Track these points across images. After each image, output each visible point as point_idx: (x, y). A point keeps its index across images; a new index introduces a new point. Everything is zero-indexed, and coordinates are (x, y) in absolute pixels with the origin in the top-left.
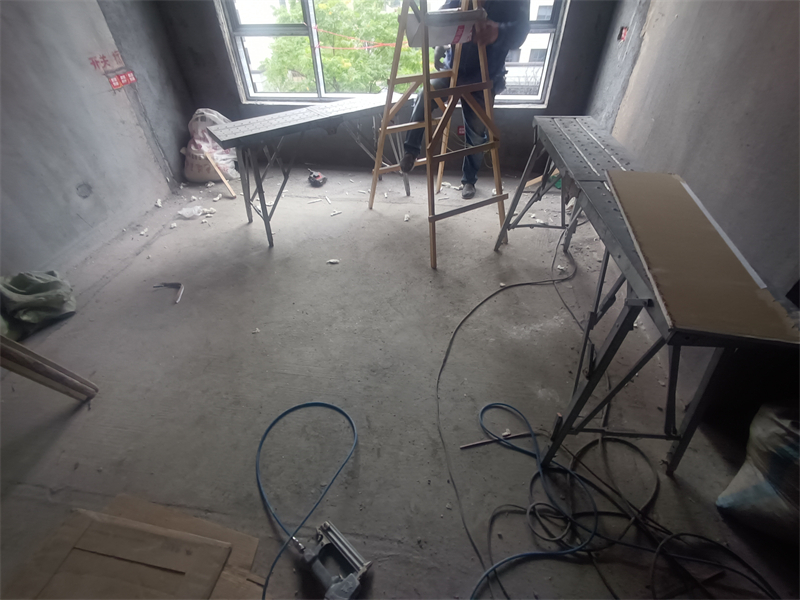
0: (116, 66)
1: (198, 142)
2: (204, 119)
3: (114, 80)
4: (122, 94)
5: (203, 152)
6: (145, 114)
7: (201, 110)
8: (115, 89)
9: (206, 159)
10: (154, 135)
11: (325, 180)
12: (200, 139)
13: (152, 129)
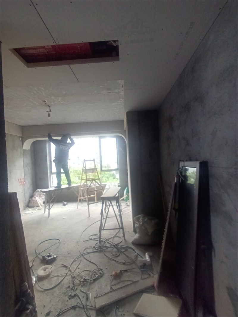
0: (22, 180)
1: (35, 197)
2: (38, 191)
3: (21, 183)
4: (21, 186)
5: (36, 199)
6: (24, 190)
7: (38, 190)
8: (20, 185)
9: (36, 200)
10: (25, 195)
11: (67, 204)
12: (36, 196)
13: (25, 193)
